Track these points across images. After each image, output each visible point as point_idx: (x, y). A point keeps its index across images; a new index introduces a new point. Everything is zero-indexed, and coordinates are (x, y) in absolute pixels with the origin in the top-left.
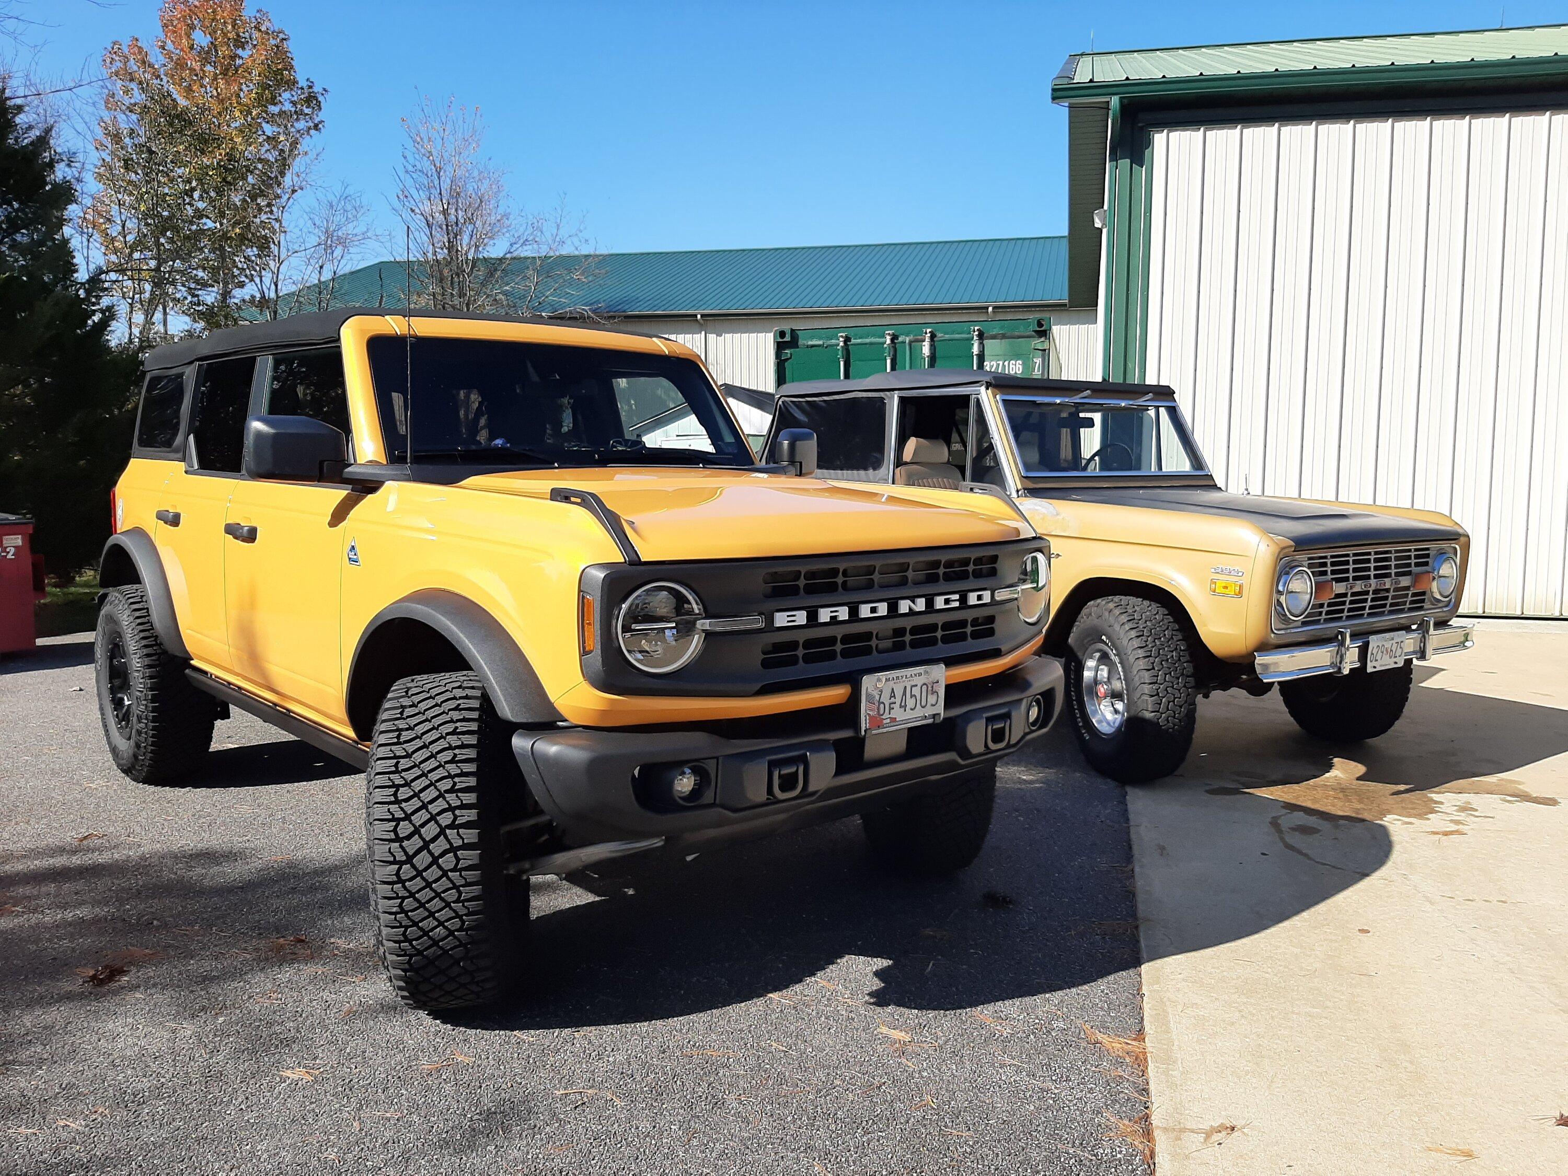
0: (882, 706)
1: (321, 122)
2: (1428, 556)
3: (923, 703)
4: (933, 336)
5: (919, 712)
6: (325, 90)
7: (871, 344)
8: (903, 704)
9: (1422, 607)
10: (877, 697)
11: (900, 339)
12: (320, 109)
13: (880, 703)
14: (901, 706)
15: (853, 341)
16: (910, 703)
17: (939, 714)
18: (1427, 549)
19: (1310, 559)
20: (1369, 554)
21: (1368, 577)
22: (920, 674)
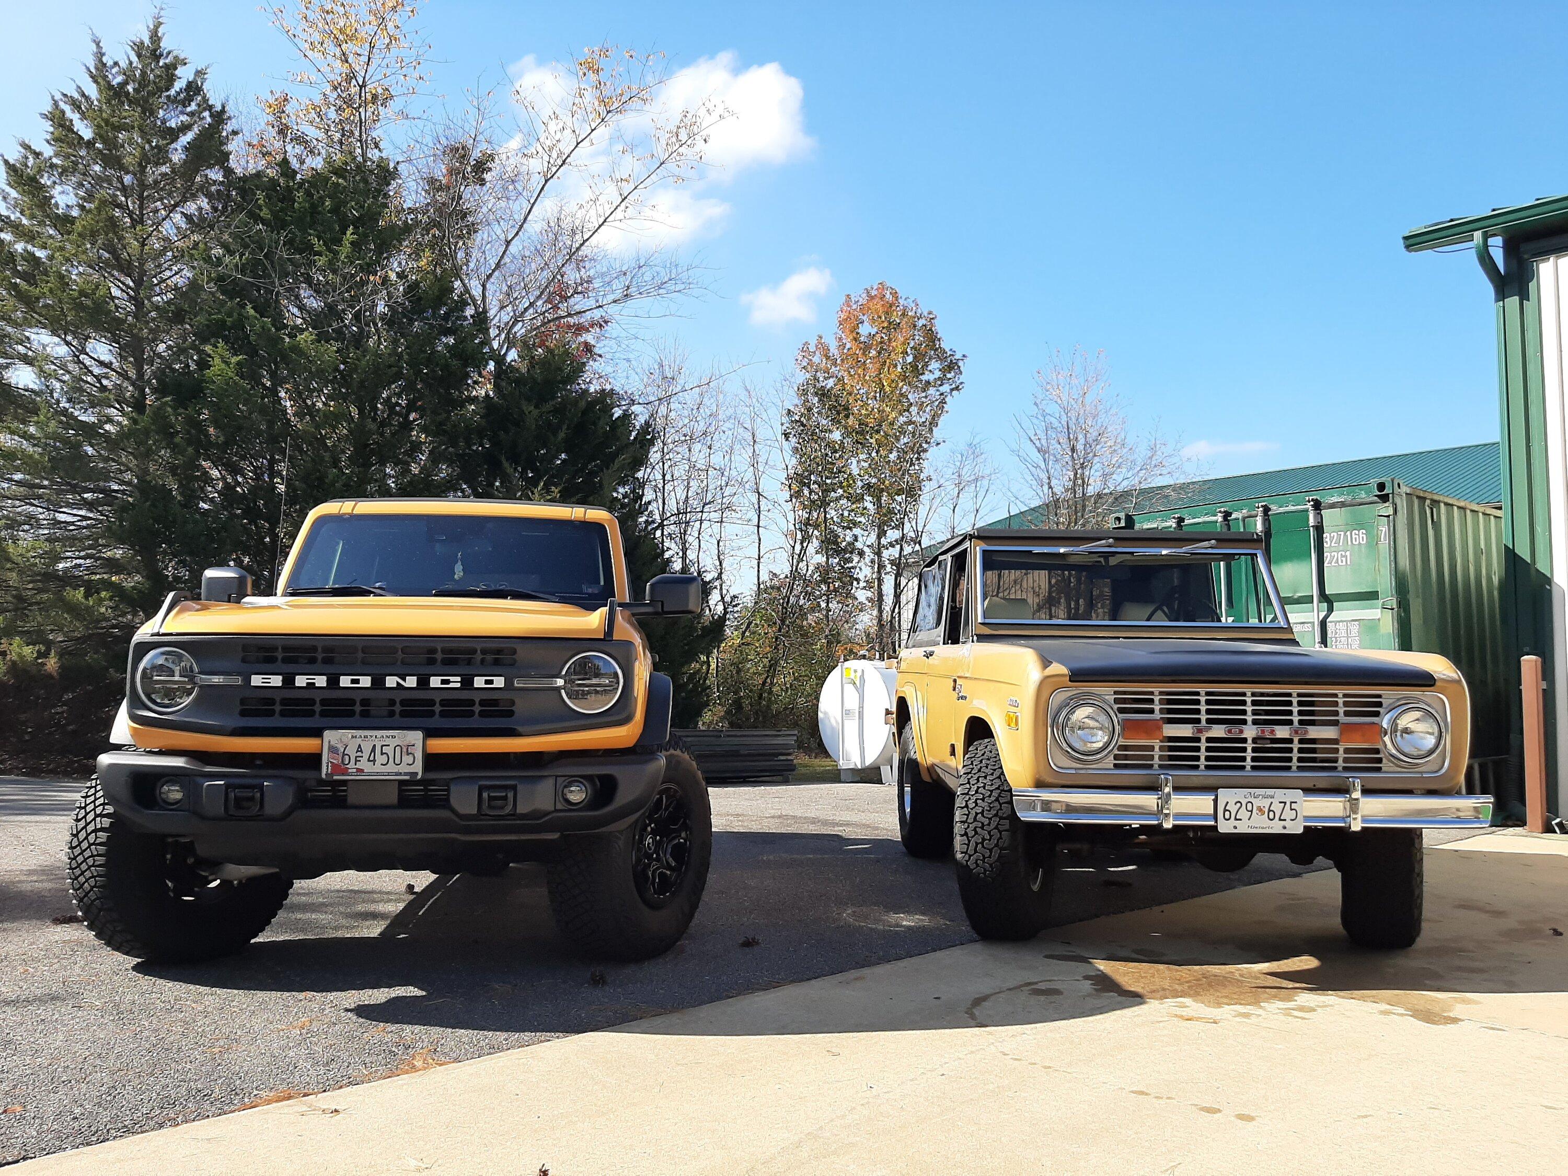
0: (347, 757)
1: (962, 383)
2: (1380, 704)
3: (397, 761)
4: (1266, 510)
5: (391, 768)
6: (964, 356)
7: (1205, 522)
8: (372, 758)
9: (1380, 768)
10: (342, 750)
11: (1233, 516)
12: (961, 373)
13: (344, 754)
14: (369, 760)
15: (1186, 522)
16: (381, 759)
17: (417, 773)
18: (1379, 696)
19: (1115, 693)
20: (1244, 694)
21: (1244, 722)
22: (394, 737)
